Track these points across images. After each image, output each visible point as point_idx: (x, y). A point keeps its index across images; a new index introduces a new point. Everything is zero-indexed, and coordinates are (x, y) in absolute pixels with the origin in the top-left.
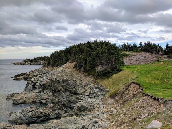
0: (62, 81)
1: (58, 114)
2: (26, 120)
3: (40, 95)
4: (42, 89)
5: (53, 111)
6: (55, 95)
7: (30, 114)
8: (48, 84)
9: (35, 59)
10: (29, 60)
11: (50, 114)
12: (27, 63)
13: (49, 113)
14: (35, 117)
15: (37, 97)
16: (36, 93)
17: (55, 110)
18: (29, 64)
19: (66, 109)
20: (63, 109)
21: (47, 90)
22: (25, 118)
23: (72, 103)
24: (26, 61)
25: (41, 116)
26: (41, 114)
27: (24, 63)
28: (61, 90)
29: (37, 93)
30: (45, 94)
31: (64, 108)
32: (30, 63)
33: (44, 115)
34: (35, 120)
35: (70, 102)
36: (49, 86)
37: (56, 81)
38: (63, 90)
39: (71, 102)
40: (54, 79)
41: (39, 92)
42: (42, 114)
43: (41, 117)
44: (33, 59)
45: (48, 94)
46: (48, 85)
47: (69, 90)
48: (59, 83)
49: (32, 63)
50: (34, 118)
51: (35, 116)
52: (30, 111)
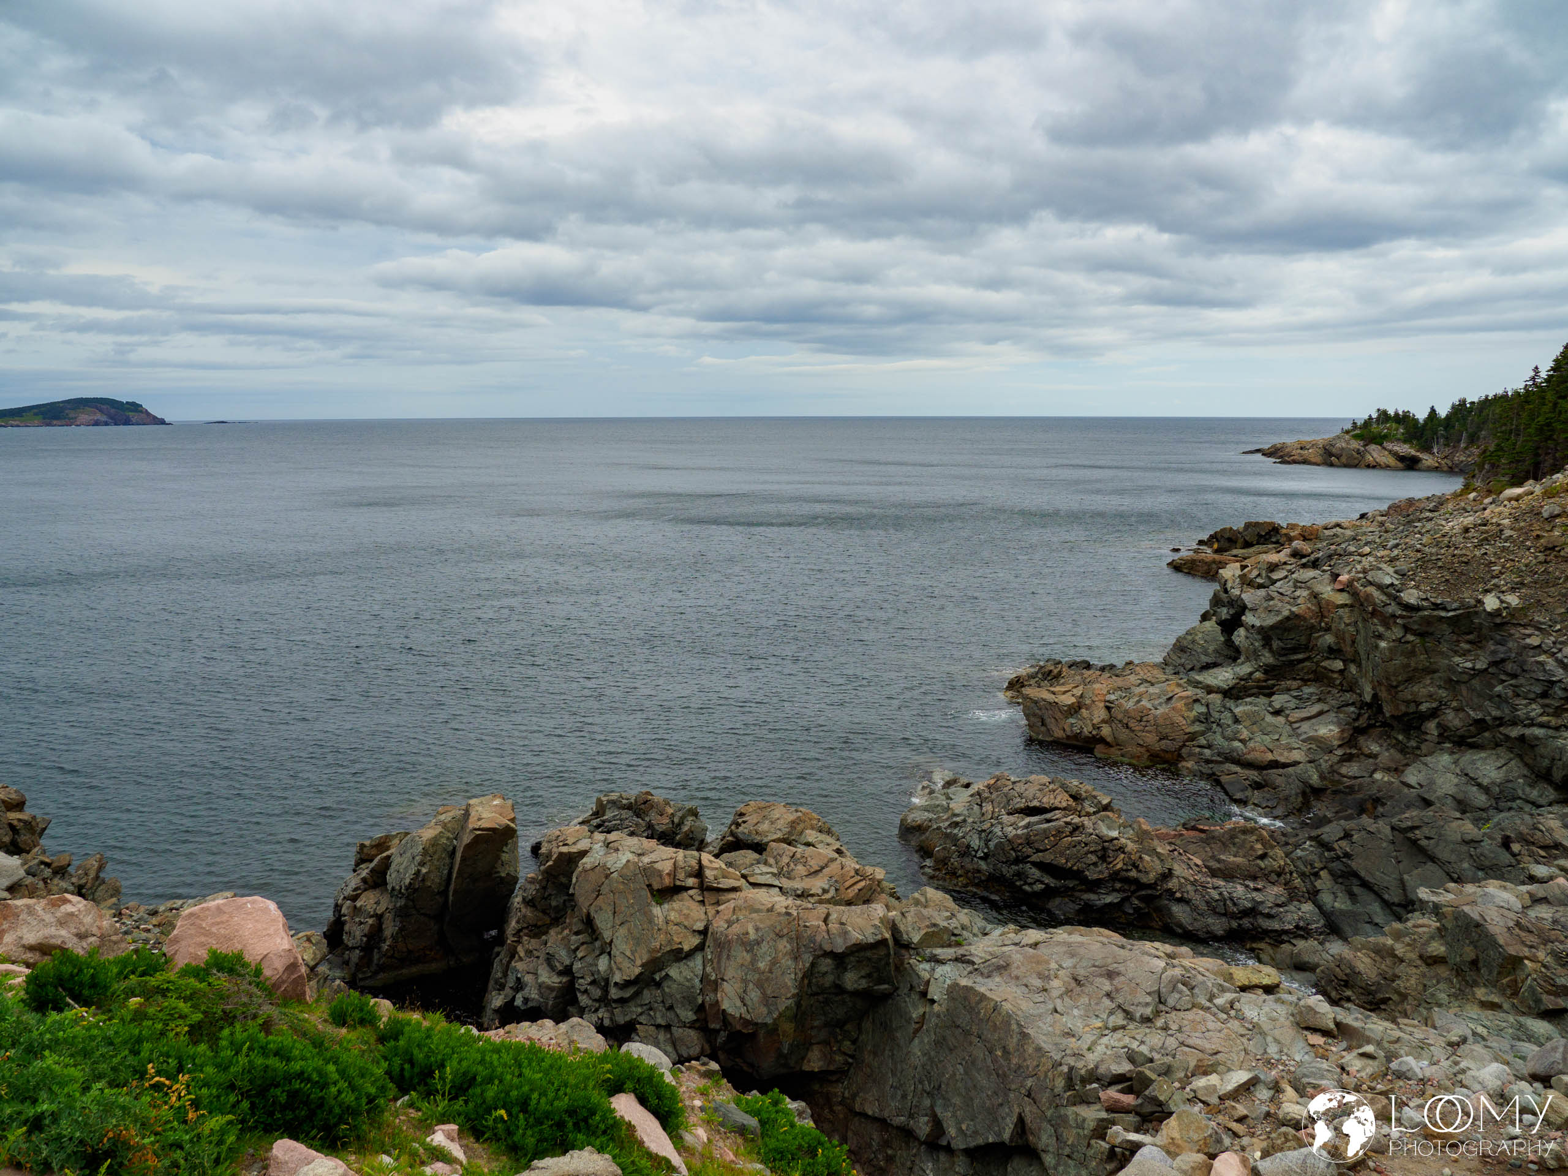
0: (1454, 622)
1: (1246, 922)
2: (983, 865)
3: (1227, 719)
4: (1268, 670)
5: (1213, 873)
6: (1375, 748)
7: (1014, 827)
8: (1328, 629)
9: (1460, 410)
10: (1404, 419)
11: (1172, 884)
12: (1375, 453)
13: (1168, 875)
14: (1044, 867)
15: (1197, 727)
16: (1200, 693)
17: (1228, 874)
18: (1401, 459)
19: (1341, 904)
20: (1313, 895)
21: (1307, 690)
22: (975, 842)
23: (1433, 859)
24: (1375, 429)
25: (1092, 875)
26: (1093, 858)
27: (1356, 444)
28: (1434, 713)
29: (1210, 690)
30: (1281, 719)
31: (1325, 882)
32: (1405, 449)
33: (1115, 876)
34: (1039, 887)
35: (1414, 842)
36: (1334, 652)
37: (1393, 608)
38: (1452, 719)
39: (1422, 851)
40: (1380, 587)
41: (1233, 693)
42: (1103, 858)
43: (1094, 886)
44: (1443, 412)
45: (1305, 727)
46: (1329, 639)
47: (1515, 732)
48: (1421, 635)
49: (1427, 449)
50: (1035, 873)
51: (1048, 857)
52: (1035, 803)
